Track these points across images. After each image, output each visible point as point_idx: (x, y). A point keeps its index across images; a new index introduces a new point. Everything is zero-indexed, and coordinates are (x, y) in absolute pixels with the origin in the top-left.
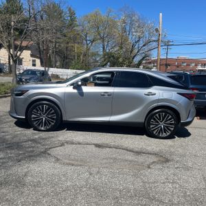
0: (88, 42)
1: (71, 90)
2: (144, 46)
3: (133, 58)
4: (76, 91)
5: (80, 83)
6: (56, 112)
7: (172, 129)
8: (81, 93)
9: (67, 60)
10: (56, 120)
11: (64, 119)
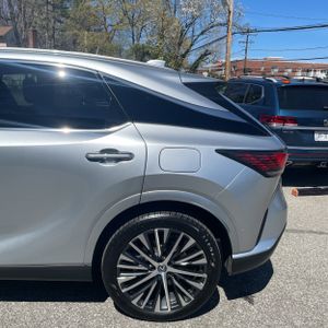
2: (202, 33)
7: (200, 286)
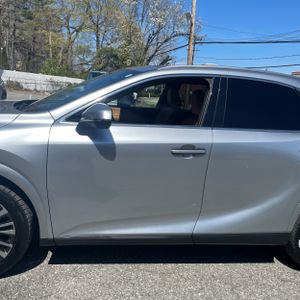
0: (72, 30)
1: (69, 135)
3: (149, 61)
4: (86, 140)
5: (107, 115)
6: (14, 213)
8: (109, 150)
9: (35, 59)
10: (17, 239)
11: (43, 236)
